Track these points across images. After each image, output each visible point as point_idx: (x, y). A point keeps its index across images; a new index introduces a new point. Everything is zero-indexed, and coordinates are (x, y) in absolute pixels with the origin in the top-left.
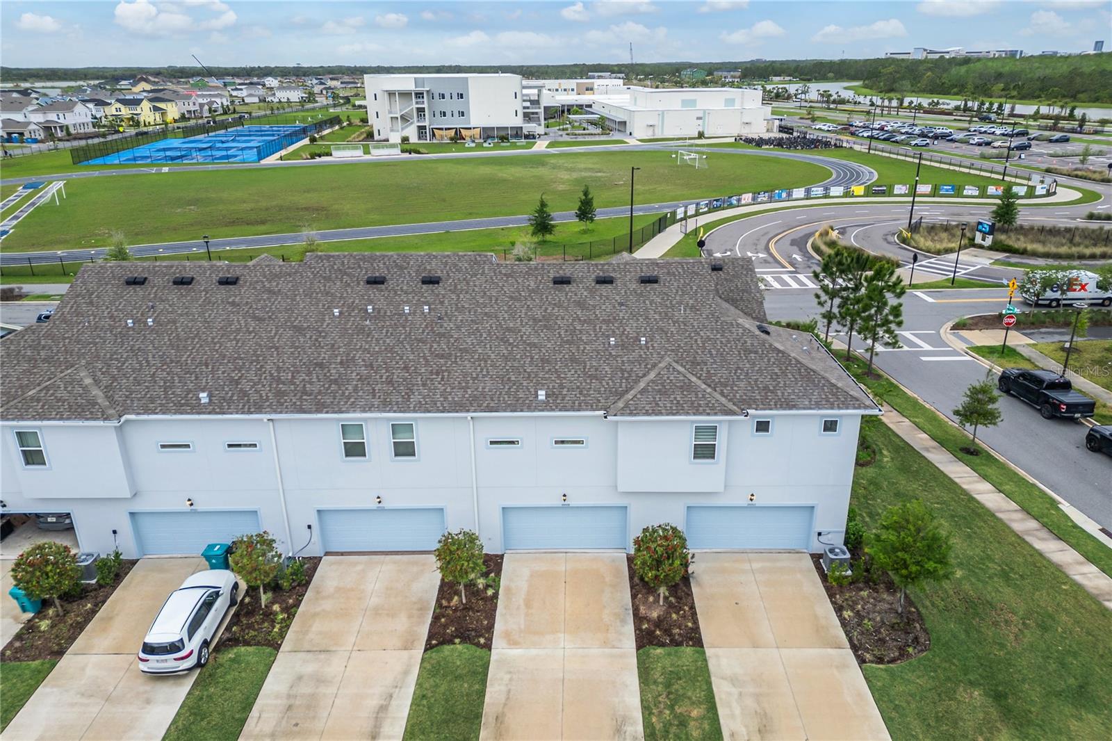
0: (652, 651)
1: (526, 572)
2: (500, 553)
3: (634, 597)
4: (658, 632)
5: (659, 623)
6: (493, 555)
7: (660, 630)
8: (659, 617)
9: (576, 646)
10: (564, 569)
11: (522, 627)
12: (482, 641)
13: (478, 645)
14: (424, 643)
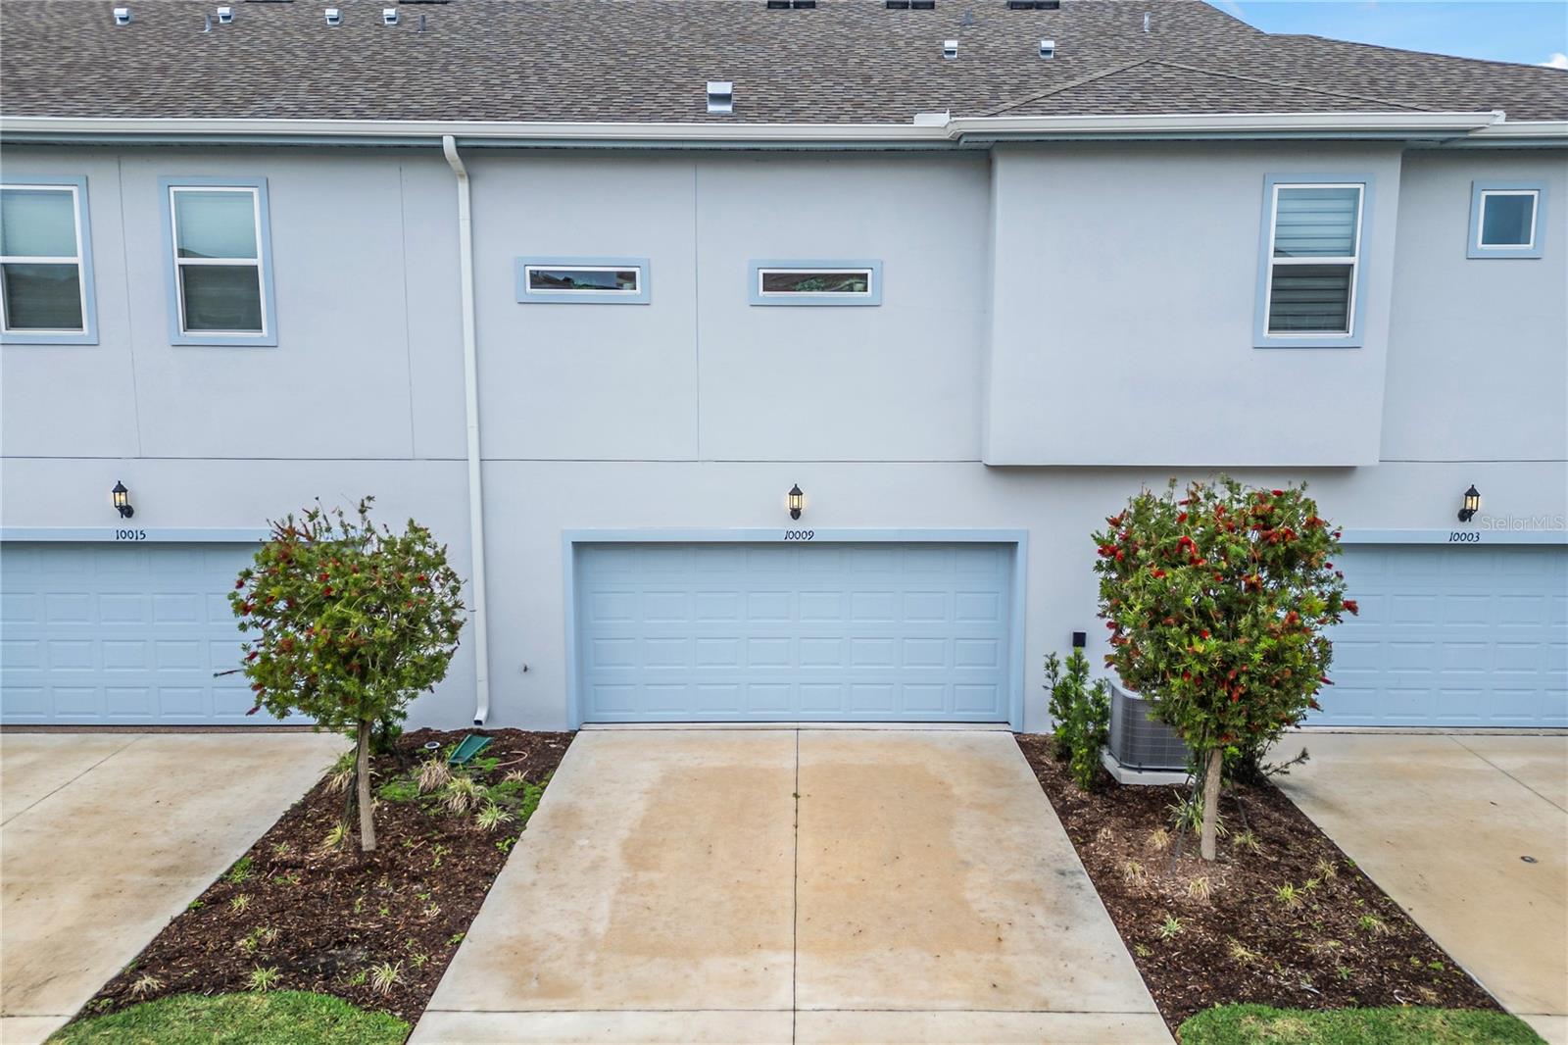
0: (1249, 1023)
1: (647, 771)
2: (561, 728)
3: (1081, 837)
4: (1239, 951)
5: (1227, 918)
6: (536, 734)
7: (1251, 943)
8: (1216, 898)
9: (856, 1000)
10: (790, 764)
11: (600, 928)
12: (385, 976)
13: (364, 998)
14: (96, 987)
